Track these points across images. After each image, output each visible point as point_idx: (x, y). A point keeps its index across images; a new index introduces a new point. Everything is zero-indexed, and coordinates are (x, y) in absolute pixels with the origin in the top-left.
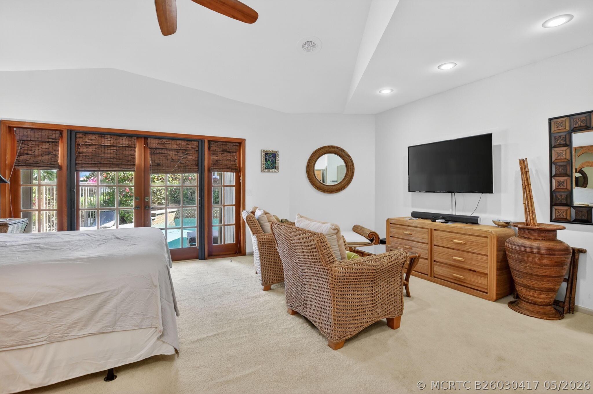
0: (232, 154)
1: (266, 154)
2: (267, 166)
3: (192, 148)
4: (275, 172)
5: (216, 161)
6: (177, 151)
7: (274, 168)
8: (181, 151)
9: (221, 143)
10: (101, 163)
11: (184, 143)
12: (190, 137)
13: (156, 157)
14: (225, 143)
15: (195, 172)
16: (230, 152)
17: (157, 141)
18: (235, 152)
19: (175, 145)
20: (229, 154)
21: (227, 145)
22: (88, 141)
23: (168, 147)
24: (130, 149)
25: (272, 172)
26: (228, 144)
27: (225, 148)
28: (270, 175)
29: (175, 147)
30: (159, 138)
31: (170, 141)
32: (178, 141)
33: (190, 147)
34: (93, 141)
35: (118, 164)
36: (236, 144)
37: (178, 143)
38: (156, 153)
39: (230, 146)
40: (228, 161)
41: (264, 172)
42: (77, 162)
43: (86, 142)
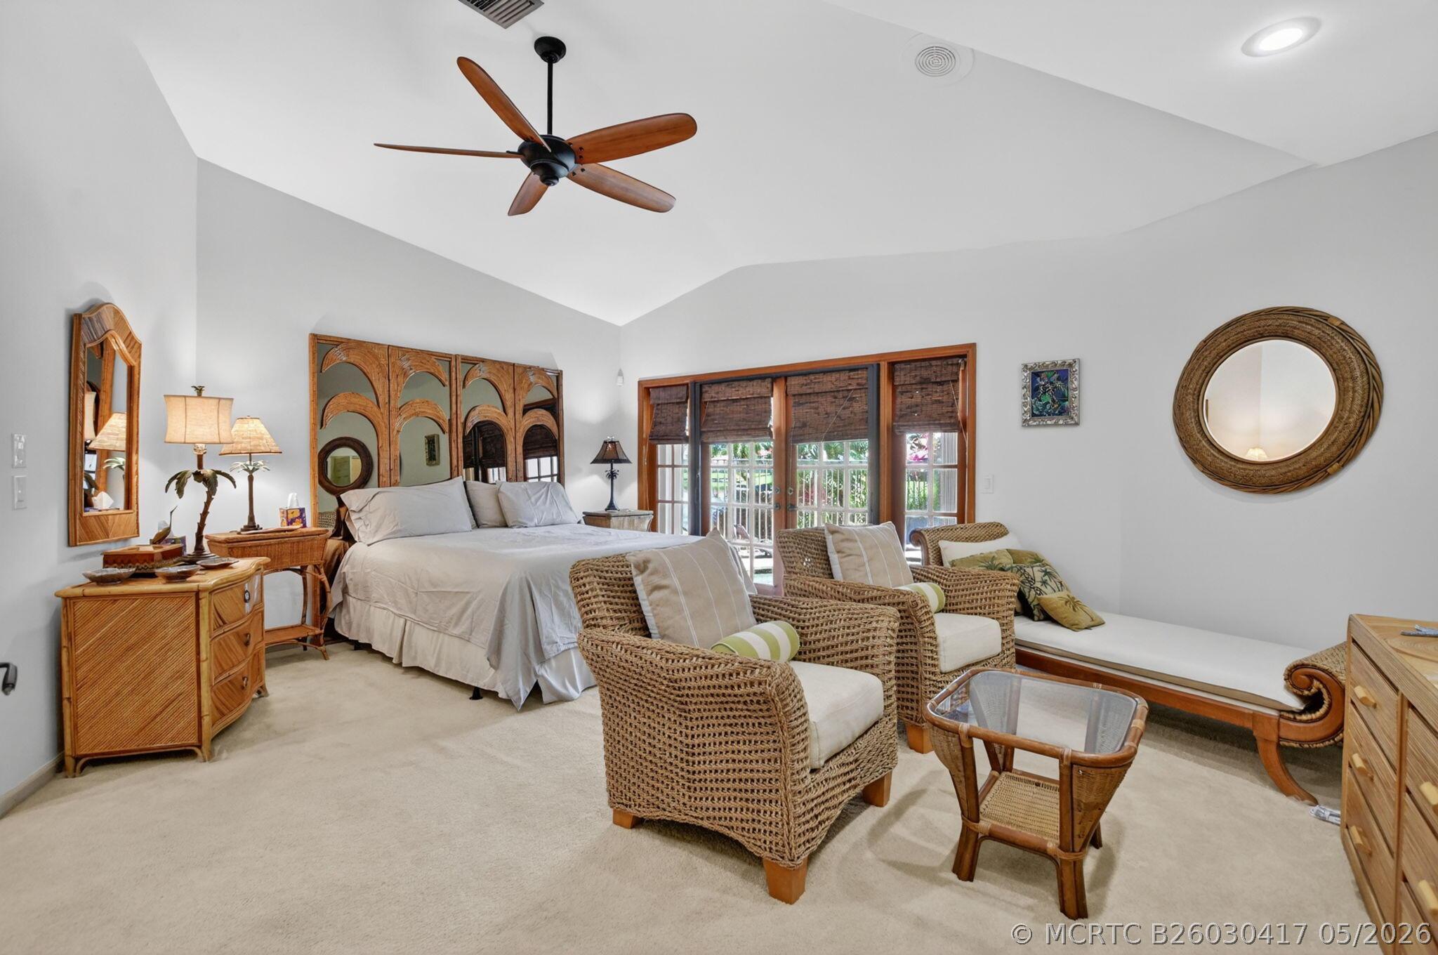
0: (945, 387)
1: (1036, 375)
2: (1038, 410)
3: (858, 384)
4: (1066, 424)
5: (908, 408)
6: (834, 393)
7: (1063, 412)
8: (841, 395)
9: (918, 364)
10: (727, 430)
11: (844, 376)
12: (852, 362)
13: (802, 411)
14: (927, 363)
15: (864, 436)
16: (941, 383)
17: (802, 380)
18: (953, 381)
19: (829, 382)
20: (939, 388)
21: (931, 365)
22: (714, 395)
23: (817, 388)
24: (763, 400)
25: (1056, 424)
26: (934, 363)
27: (925, 373)
28: (1052, 436)
29: (829, 387)
30: (805, 375)
31: (821, 377)
32: (834, 374)
33: (854, 383)
34: (720, 395)
35: (747, 430)
36: (955, 361)
37: (833, 379)
38: (802, 404)
39: (938, 369)
40: (934, 406)
41: (1029, 426)
42: (703, 430)
43: (712, 397)
